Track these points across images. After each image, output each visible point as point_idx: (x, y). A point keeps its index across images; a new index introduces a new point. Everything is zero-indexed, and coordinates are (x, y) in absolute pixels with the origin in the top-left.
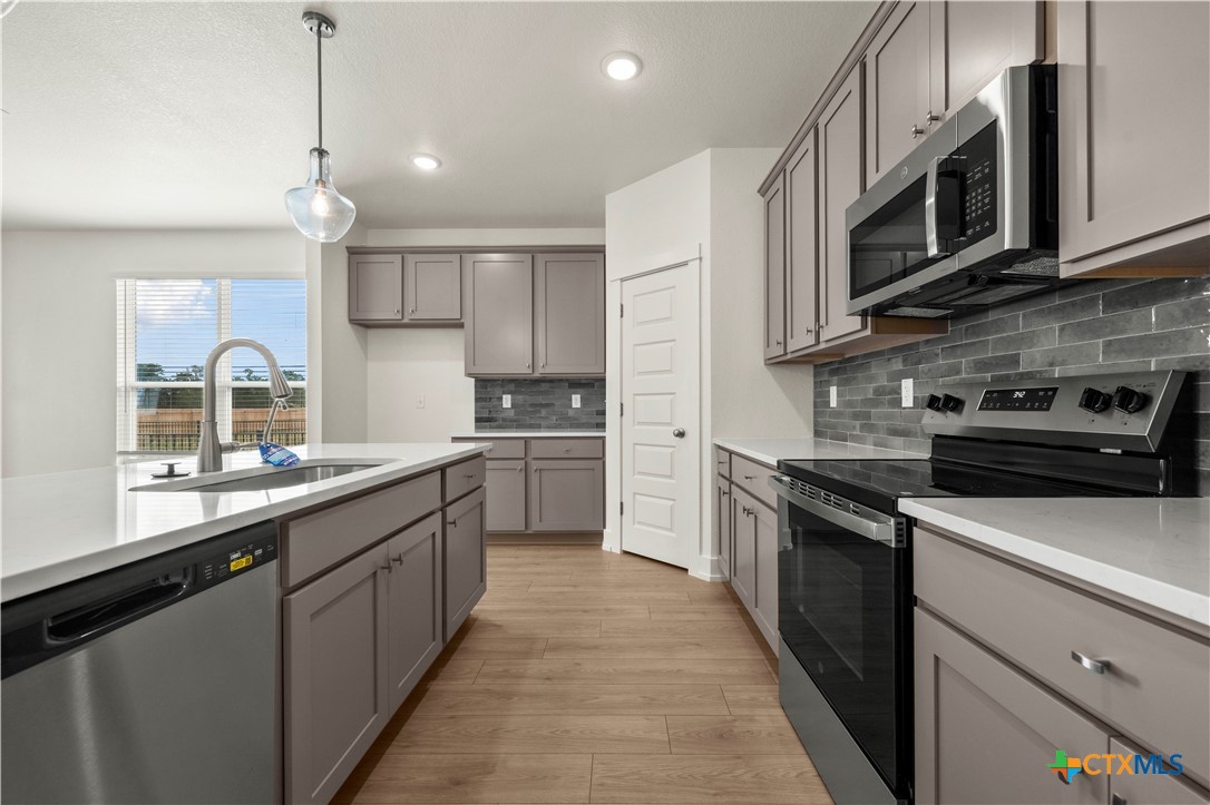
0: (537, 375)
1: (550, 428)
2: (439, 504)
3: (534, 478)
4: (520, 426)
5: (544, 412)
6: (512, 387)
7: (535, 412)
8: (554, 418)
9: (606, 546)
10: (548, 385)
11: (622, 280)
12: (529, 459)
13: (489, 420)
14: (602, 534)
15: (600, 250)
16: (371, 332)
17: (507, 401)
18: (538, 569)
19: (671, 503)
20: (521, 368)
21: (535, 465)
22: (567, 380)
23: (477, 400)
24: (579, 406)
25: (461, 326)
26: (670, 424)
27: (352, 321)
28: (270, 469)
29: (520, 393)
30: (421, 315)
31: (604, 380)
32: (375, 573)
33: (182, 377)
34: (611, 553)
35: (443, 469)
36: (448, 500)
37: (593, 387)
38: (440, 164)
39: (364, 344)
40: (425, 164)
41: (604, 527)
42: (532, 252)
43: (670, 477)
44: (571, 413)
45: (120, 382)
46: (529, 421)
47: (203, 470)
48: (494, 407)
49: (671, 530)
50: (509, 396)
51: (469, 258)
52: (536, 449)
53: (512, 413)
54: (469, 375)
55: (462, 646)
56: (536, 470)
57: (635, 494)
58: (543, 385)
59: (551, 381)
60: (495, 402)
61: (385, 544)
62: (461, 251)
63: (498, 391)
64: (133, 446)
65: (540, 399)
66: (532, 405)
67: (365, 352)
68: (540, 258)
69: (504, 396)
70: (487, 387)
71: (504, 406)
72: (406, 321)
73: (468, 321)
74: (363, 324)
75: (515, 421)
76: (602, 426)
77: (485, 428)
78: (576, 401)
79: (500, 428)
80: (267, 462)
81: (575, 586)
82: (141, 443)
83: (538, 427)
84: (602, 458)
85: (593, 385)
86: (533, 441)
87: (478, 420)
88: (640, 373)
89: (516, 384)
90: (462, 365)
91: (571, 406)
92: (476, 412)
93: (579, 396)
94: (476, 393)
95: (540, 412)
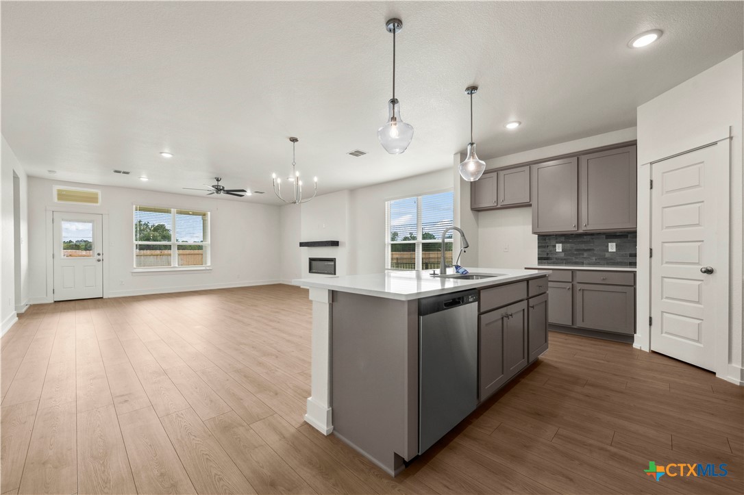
0: (581, 231)
1: (590, 264)
2: (525, 297)
3: (579, 295)
4: (568, 263)
5: (586, 254)
6: (563, 239)
7: (580, 254)
8: (594, 258)
9: (636, 345)
10: (589, 237)
11: (651, 163)
12: (575, 283)
13: (547, 259)
14: (633, 337)
15: (633, 144)
16: (480, 213)
17: (559, 248)
18: (582, 348)
19: (699, 322)
20: (570, 227)
21: (579, 287)
22: (604, 234)
23: (539, 247)
24: (614, 250)
25: (530, 205)
26: (698, 264)
27: (473, 209)
28: (459, 275)
29: (568, 243)
30: (506, 203)
31: (636, 232)
32: (503, 318)
33: (405, 239)
34: (641, 350)
35: (527, 280)
36: (530, 295)
37: (627, 237)
38: (520, 123)
39: (477, 219)
40: (512, 126)
41: (635, 333)
42: (577, 155)
43: (698, 302)
44: (607, 255)
45: (386, 243)
46: (574, 259)
47: (441, 273)
48: (550, 251)
49: (698, 341)
50: (561, 245)
51: (535, 167)
52: (579, 277)
53: (563, 255)
54: (534, 233)
55: (535, 370)
56: (580, 290)
57: (662, 312)
58: (585, 237)
59: (592, 234)
60: (551, 248)
61: (505, 308)
62: (529, 164)
63: (553, 242)
64: (390, 267)
65: (583, 246)
66: (577, 250)
67: (478, 224)
68: (583, 159)
69: (557, 245)
70: (545, 240)
71: (557, 251)
72: (499, 206)
73: (534, 203)
74: (477, 210)
75: (565, 259)
76: (634, 264)
77: (545, 263)
78: (612, 247)
79: (554, 263)
80: (457, 272)
81: (608, 361)
82: (392, 266)
83: (582, 264)
84: (633, 285)
85: (628, 237)
86: (578, 272)
87: (539, 259)
88: (667, 227)
89: (565, 237)
90: (530, 228)
91: (608, 251)
92: (538, 254)
93: (614, 244)
94: (538, 243)
95: (583, 254)
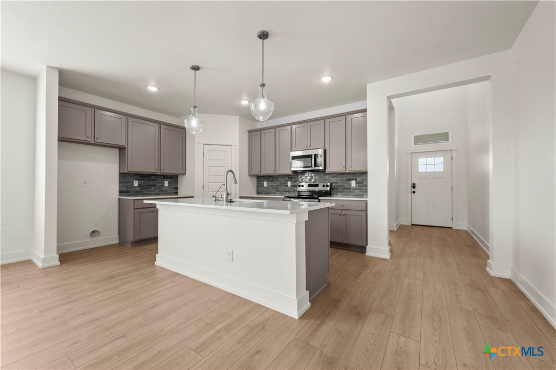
0: (159, 173)
4: (142, 194)
7: (149, 188)
8: (157, 190)
11: (204, 144)
13: (127, 192)
17: (136, 183)
20: (154, 170)
22: (162, 175)
23: (120, 182)
24: (167, 186)
29: (142, 180)
37: (174, 179)
38: (159, 89)
44: (164, 189)
46: (145, 192)
48: (129, 186)
50: (137, 181)
53: (138, 189)
58: (152, 177)
60: (129, 184)
63: (131, 179)
65: (151, 183)
66: (148, 185)
69: (134, 181)
70: (125, 177)
71: (135, 186)
75: (140, 192)
76: (177, 193)
77: (124, 195)
78: (166, 184)
79: (132, 195)
83: (149, 194)
87: (120, 191)
88: (211, 176)
89: (139, 176)
91: (164, 186)
92: (119, 188)
93: (167, 182)
94: (119, 179)
95: (151, 188)
